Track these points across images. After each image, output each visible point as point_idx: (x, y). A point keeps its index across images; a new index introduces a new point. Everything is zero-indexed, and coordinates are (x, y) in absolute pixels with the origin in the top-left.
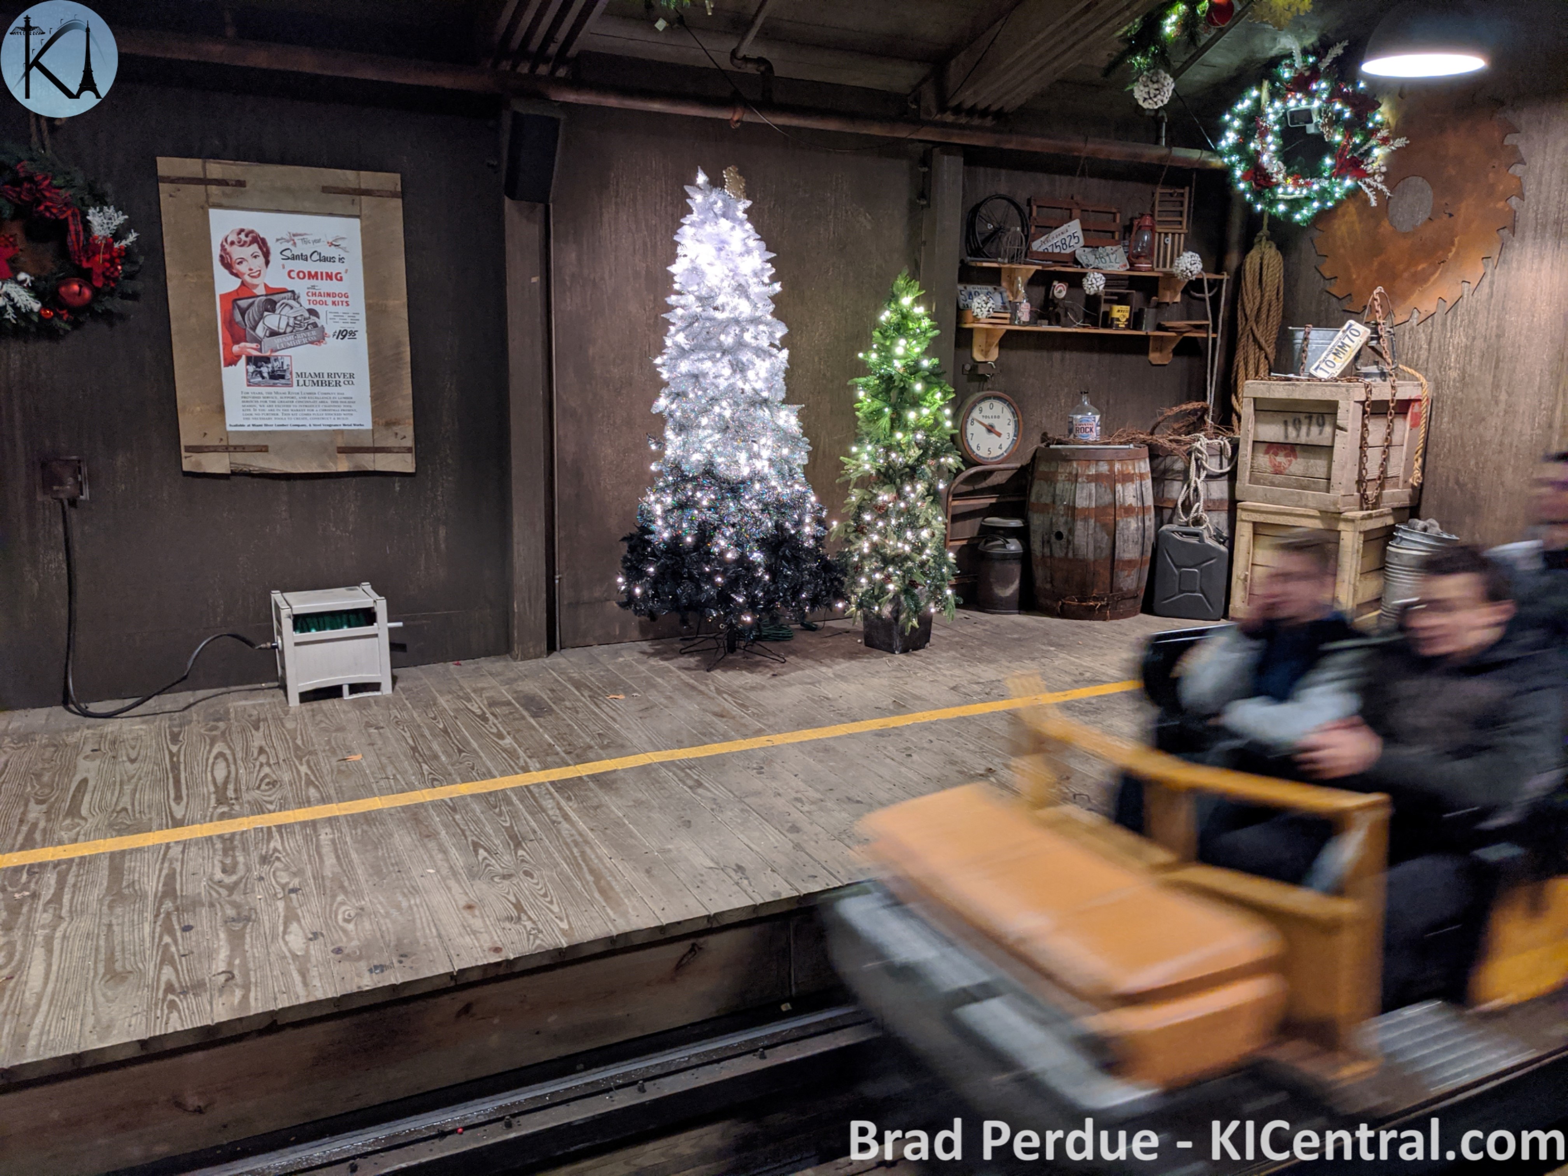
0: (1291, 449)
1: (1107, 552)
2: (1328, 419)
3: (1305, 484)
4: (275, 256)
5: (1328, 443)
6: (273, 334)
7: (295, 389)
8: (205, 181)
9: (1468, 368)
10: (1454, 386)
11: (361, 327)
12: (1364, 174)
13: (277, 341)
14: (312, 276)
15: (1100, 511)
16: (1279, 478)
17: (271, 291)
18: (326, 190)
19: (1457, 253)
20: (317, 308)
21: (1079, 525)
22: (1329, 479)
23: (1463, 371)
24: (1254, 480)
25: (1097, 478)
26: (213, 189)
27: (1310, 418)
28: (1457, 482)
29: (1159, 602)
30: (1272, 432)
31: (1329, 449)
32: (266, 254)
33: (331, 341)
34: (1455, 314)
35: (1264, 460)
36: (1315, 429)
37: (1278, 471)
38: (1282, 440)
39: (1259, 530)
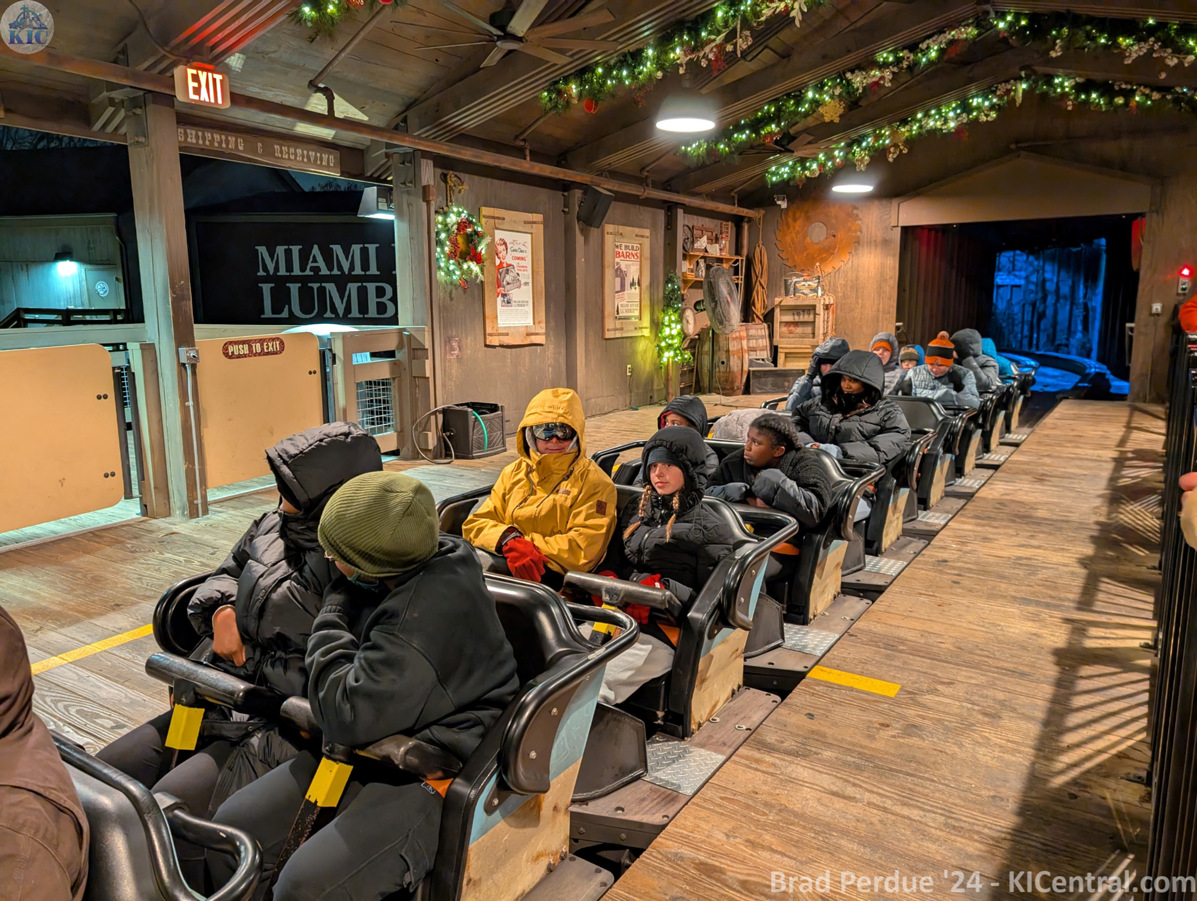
0: (796, 324)
1: (740, 368)
2: (812, 312)
3: (803, 336)
4: (509, 250)
5: (812, 320)
6: (508, 284)
8: (495, 218)
11: (530, 281)
13: (509, 286)
14: (518, 258)
15: (738, 351)
16: (791, 335)
17: (509, 265)
18: (524, 222)
19: (838, 251)
20: (520, 272)
21: (731, 357)
22: (814, 333)
24: (781, 337)
26: (497, 221)
27: (804, 311)
30: (788, 318)
31: (813, 323)
32: (507, 249)
33: (522, 286)
34: (839, 273)
35: (784, 329)
36: (806, 316)
37: (791, 332)
38: (792, 320)
39: (787, 355)
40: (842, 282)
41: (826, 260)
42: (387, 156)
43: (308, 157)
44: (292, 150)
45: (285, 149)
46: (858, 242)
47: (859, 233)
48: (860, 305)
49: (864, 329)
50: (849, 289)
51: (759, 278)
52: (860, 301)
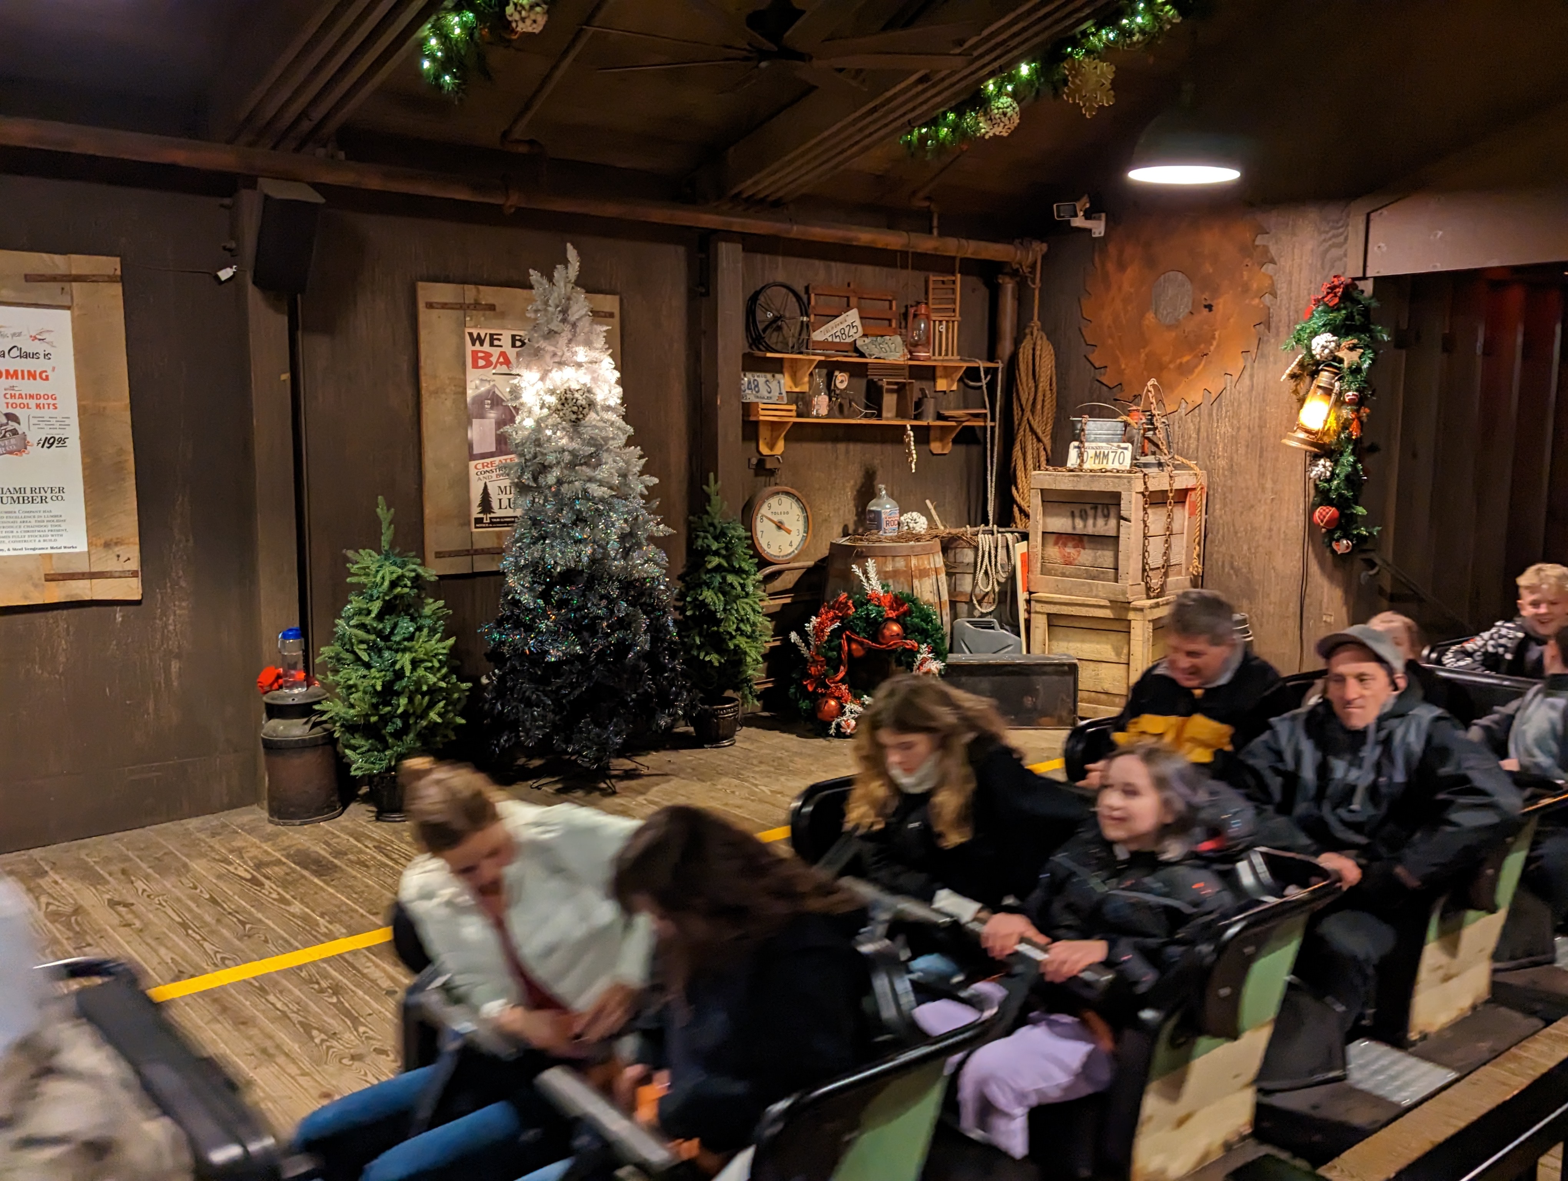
5: (1114, 533)
9: (1235, 457)
10: (1223, 474)
11: (73, 433)
16: (1069, 568)
19: (1218, 346)
22: (1116, 569)
23: (1231, 459)
24: (1044, 570)
25: (894, 575)
27: (1095, 508)
28: (1232, 567)
30: (1060, 523)
34: (1220, 405)
35: (1054, 552)
36: (1100, 522)
37: (1067, 561)
38: (1070, 531)
39: (1053, 621)
40: (1225, 428)
41: (1191, 371)
46: (1265, 320)
48: (1269, 496)
49: (1279, 561)
50: (1242, 450)
51: (1028, 414)
52: (1269, 485)
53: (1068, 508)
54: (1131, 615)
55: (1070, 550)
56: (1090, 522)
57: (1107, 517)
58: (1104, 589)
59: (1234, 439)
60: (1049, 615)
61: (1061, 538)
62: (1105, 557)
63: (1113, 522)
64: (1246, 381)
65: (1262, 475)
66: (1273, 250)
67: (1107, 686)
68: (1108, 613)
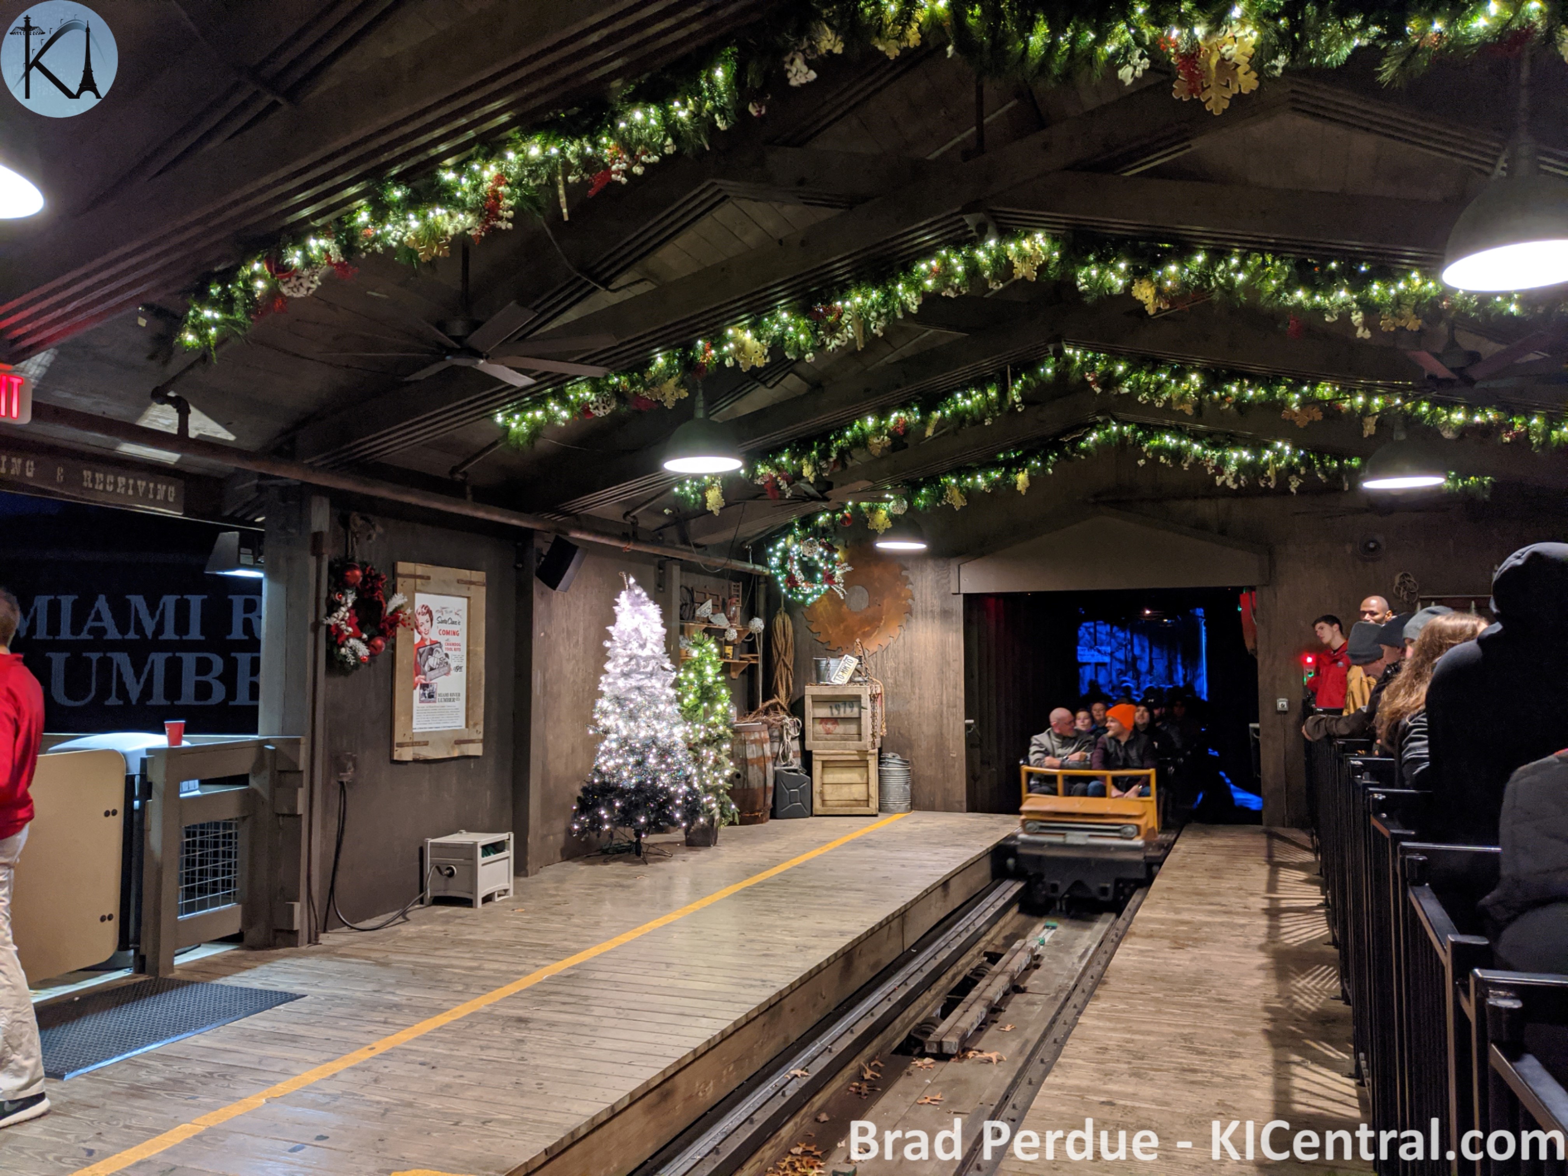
0: (835, 720)
1: (762, 783)
2: (855, 704)
3: (845, 738)
4: (435, 621)
5: (857, 716)
6: (432, 669)
7: (437, 704)
8: (415, 577)
9: (898, 678)
10: (892, 687)
11: (464, 664)
12: (834, 583)
13: (432, 673)
14: (448, 633)
15: (758, 759)
16: (829, 737)
17: (434, 643)
18: (459, 581)
19: (885, 623)
20: (449, 653)
21: (750, 768)
22: (858, 734)
23: (896, 679)
24: (815, 739)
25: (754, 742)
26: (419, 581)
27: (845, 703)
29: (780, 811)
31: (859, 719)
32: (432, 620)
33: (453, 672)
34: (888, 652)
35: (819, 728)
36: (848, 710)
37: (828, 732)
38: (829, 716)
39: (825, 764)
40: (891, 664)
41: (870, 635)
42: (259, 488)
43: (135, 488)
44: (110, 478)
45: (99, 476)
46: (909, 611)
47: (910, 601)
48: (917, 696)
49: (925, 728)
50: (901, 674)
51: (783, 657)
52: (917, 691)
53: (829, 704)
54: (869, 758)
55: (830, 726)
56: (842, 710)
57: (852, 707)
58: (854, 745)
59: (896, 669)
60: (823, 762)
61: (824, 720)
62: (853, 728)
63: (856, 710)
64: (901, 640)
65: (913, 686)
66: (911, 579)
67: (857, 796)
68: (856, 758)
